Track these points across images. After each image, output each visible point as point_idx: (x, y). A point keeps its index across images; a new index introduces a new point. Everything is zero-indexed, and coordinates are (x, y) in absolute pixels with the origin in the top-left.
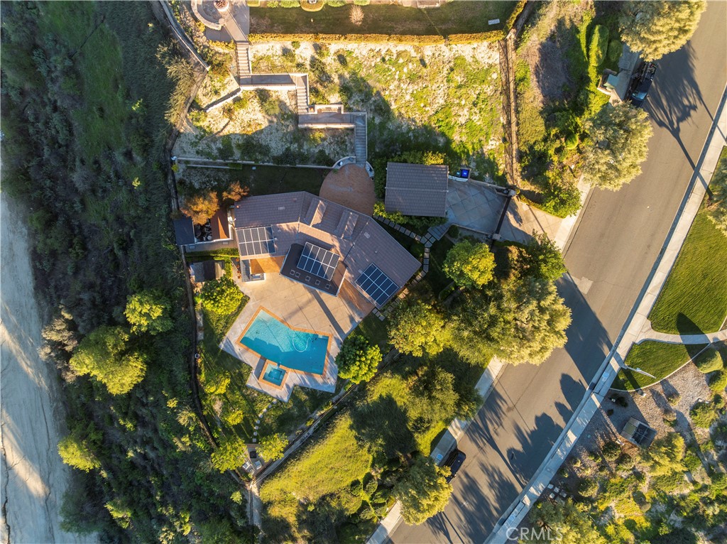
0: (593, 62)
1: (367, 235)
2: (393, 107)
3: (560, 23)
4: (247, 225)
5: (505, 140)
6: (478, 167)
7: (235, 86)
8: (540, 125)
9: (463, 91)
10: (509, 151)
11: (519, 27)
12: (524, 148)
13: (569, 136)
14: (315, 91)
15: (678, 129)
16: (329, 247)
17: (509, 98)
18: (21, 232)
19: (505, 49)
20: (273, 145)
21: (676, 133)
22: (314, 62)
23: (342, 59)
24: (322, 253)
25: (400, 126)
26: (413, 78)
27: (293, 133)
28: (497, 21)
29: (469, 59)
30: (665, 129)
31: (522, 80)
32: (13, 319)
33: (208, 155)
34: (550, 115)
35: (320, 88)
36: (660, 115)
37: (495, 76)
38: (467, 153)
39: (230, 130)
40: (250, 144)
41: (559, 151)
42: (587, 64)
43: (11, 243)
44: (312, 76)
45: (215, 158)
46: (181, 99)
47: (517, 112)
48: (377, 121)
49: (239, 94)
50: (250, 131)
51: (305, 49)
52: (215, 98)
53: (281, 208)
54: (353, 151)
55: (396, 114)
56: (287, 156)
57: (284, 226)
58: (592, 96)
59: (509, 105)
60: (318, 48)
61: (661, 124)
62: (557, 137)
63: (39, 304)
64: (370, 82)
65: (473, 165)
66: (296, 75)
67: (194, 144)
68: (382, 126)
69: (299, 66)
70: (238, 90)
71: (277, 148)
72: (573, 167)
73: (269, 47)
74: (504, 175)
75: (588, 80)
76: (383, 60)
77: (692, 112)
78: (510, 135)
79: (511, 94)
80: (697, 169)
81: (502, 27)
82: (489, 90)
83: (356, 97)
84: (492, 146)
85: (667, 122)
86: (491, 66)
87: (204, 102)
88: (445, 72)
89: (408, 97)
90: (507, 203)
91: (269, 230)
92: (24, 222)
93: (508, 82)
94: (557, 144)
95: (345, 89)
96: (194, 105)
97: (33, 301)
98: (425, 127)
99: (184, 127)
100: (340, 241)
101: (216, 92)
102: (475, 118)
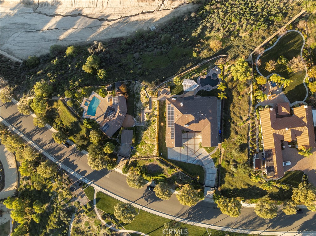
0: (157, 177)
1: (117, 125)
2: (145, 132)
3: (163, 169)
4: (119, 99)
5: (139, 157)
6: (134, 151)
7: (150, 97)
8: (142, 165)
9: (148, 147)
10: (137, 158)
11: (161, 160)
12: (137, 161)
13: (141, 172)
14: (148, 114)
15: (143, 198)
16: (114, 117)
17: (147, 157)
18: (127, 35)
19: (156, 156)
20: (138, 104)
21: (142, 197)
22: (154, 114)
23: (154, 121)
24: (113, 115)
25: (142, 133)
26: (151, 136)
27: (141, 109)
28: (162, 155)
29: (154, 149)
30: (143, 195)
31: (150, 160)
32: (105, 32)
33: (136, 89)
34: (144, 167)
35: (149, 116)
36: (146, 194)
37: (151, 154)
38: (136, 148)
39: (141, 95)
40: (139, 99)
41: (137, 170)
42: (156, 176)
43: (125, 32)
44: (151, 114)
45: (136, 91)
46: (147, 84)
47: (144, 159)
48: (143, 128)
49: (148, 98)
50: (141, 99)
51: (156, 113)
52: (147, 92)
53: (123, 106)
54: (137, 122)
55: (144, 132)
56: (136, 107)
57: (119, 107)
58: (150, 177)
59: (146, 158)
60: (156, 116)
61: (144, 194)
62: (140, 169)
63: (109, 39)
64: (150, 127)
65: (134, 150)
66: (151, 110)
67: (139, 86)
68: (142, 129)
69: (153, 111)
70: (149, 97)
71: (138, 105)
72: (134, 173)
73: (156, 105)
74: (132, 157)
75: (153, 176)
76: (154, 130)
77: (147, 201)
78: (140, 158)
79: (148, 158)
80: (134, 202)
81: (160, 155)
82: (148, 153)
83: (147, 123)
84: (138, 154)
85: (144, 195)
86: (153, 153)
87: (147, 89)
88: (152, 143)
89: (147, 135)
90: (126, 158)
91: (118, 104)
92: (130, 35)
93: (150, 157)
94: (139, 169)
95: (149, 121)
96: (146, 87)
97: (110, 38)
98: (141, 139)
99: (142, 84)
100: (115, 119)
101: (148, 92)
102: (143, 150)
